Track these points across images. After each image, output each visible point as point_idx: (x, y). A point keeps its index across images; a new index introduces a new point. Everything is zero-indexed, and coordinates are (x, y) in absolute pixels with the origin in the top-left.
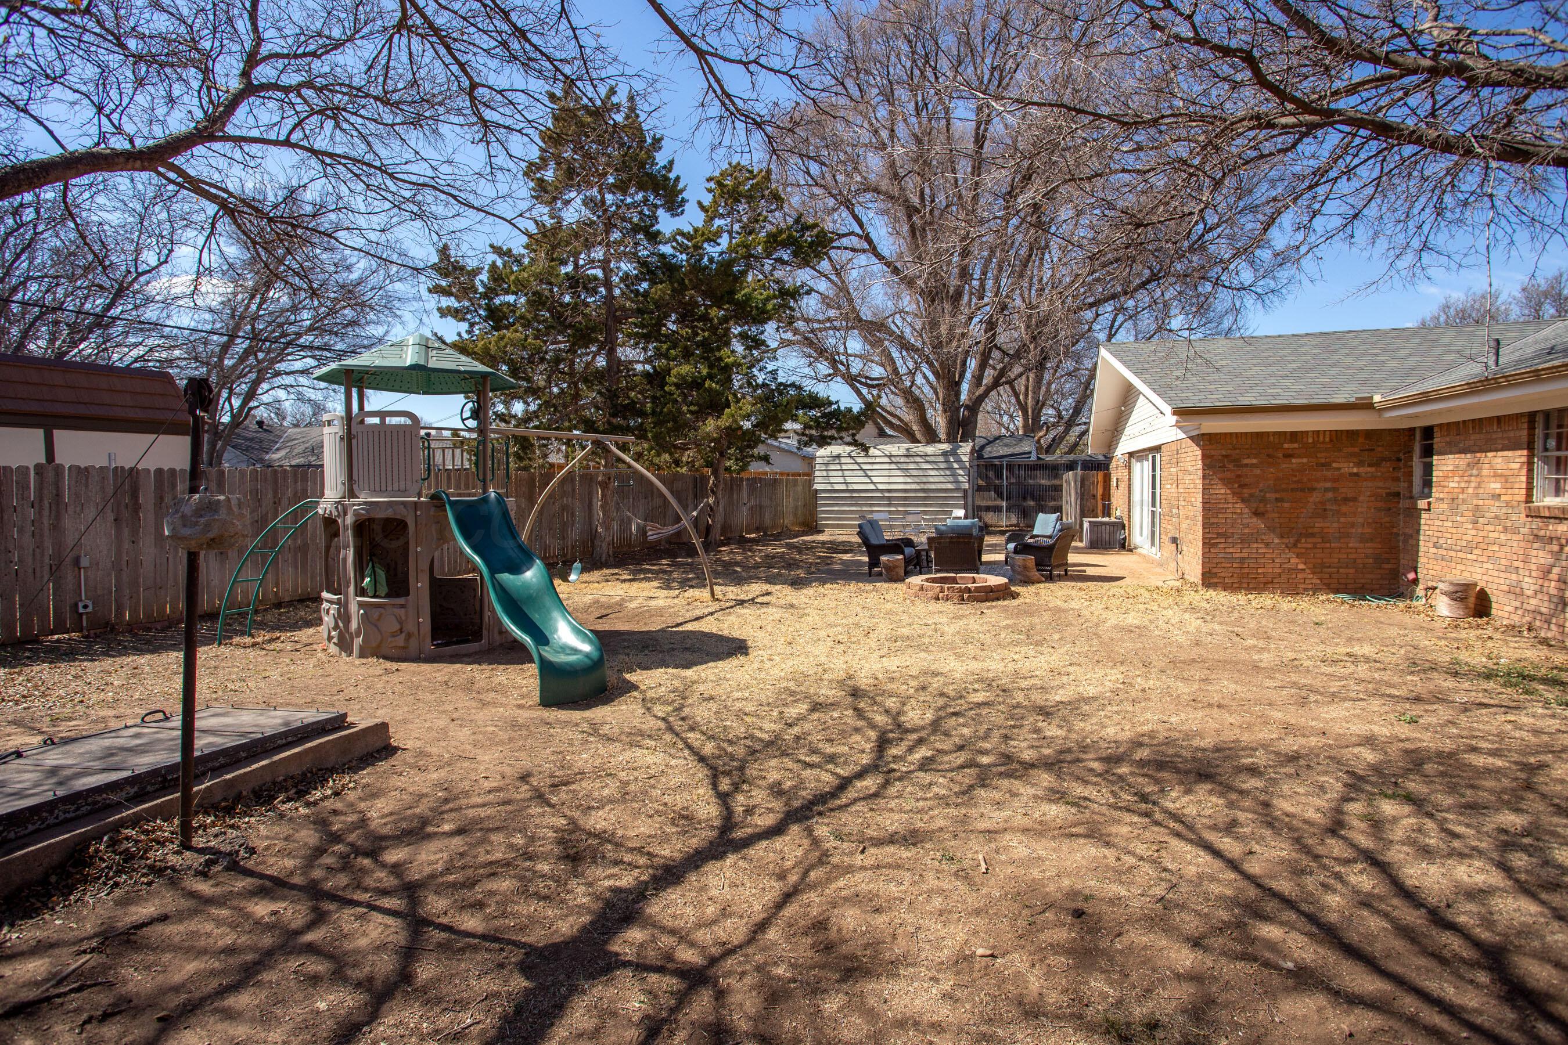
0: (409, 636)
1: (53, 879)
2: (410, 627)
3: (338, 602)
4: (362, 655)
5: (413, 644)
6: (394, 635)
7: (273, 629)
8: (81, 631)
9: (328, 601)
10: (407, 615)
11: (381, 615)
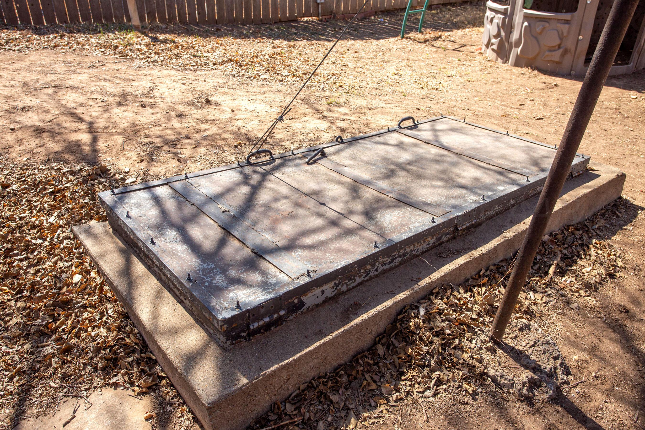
0: (566, 52)
1: (381, 350)
2: (570, 44)
3: (505, 13)
4: (517, 64)
5: (568, 59)
6: (552, 50)
7: (436, 28)
8: (318, 16)
9: (491, 10)
10: (569, 32)
11: (544, 28)
